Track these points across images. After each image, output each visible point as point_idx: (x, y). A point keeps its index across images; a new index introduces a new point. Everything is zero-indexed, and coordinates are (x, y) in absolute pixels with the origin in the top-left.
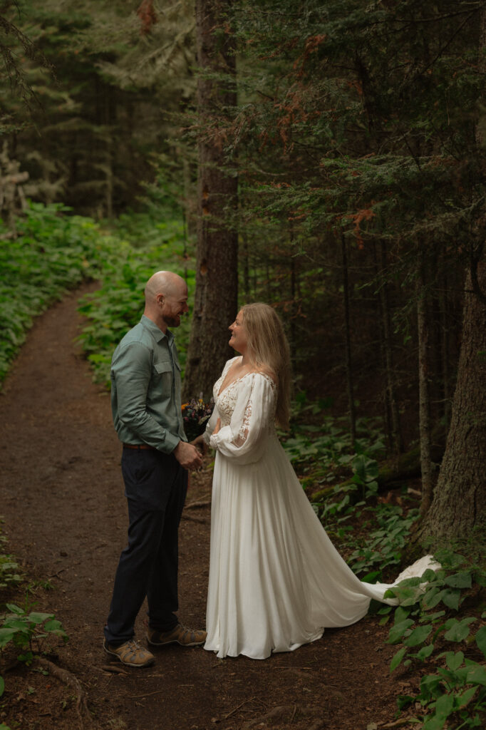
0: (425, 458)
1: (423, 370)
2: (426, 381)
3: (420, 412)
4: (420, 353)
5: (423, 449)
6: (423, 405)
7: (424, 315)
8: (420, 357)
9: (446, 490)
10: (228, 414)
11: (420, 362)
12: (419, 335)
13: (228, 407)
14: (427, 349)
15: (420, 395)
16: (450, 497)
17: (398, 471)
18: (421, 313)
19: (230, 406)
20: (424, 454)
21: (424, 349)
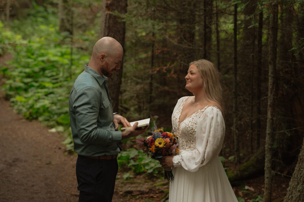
0: (268, 168)
1: (271, 112)
2: (272, 119)
3: (267, 138)
4: (269, 101)
5: (267, 162)
6: (269, 134)
7: (273, 77)
8: (269, 103)
9: (298, 190)
10: (192, 134)
11: (268, 107)
12: (269, 89)
13: (192, 129)
14: (274, 98)
15: (267, 127)
16: (301, 194)
17: (239, 175)
18: (271, 75)
19: (194, 128)
20: (268, 165)
21: (272, 98)
